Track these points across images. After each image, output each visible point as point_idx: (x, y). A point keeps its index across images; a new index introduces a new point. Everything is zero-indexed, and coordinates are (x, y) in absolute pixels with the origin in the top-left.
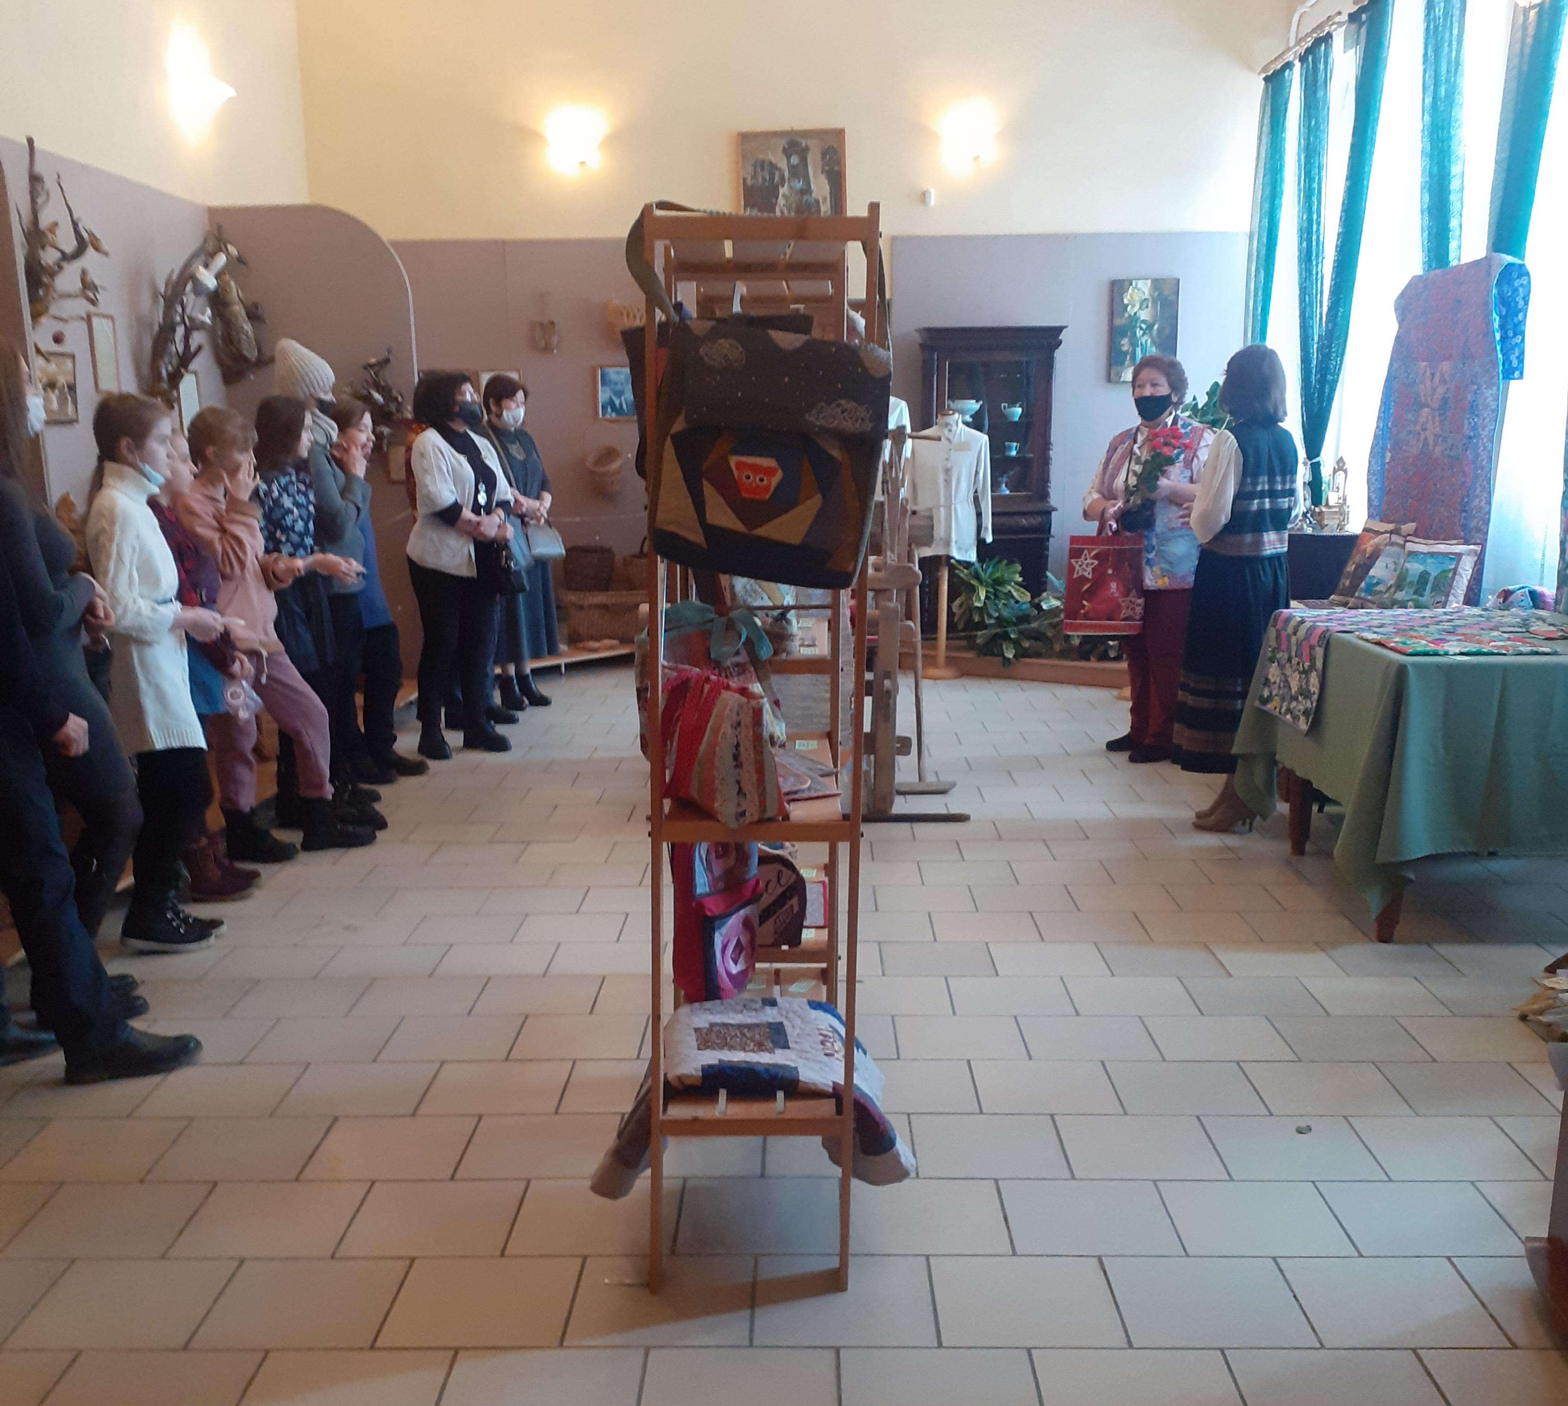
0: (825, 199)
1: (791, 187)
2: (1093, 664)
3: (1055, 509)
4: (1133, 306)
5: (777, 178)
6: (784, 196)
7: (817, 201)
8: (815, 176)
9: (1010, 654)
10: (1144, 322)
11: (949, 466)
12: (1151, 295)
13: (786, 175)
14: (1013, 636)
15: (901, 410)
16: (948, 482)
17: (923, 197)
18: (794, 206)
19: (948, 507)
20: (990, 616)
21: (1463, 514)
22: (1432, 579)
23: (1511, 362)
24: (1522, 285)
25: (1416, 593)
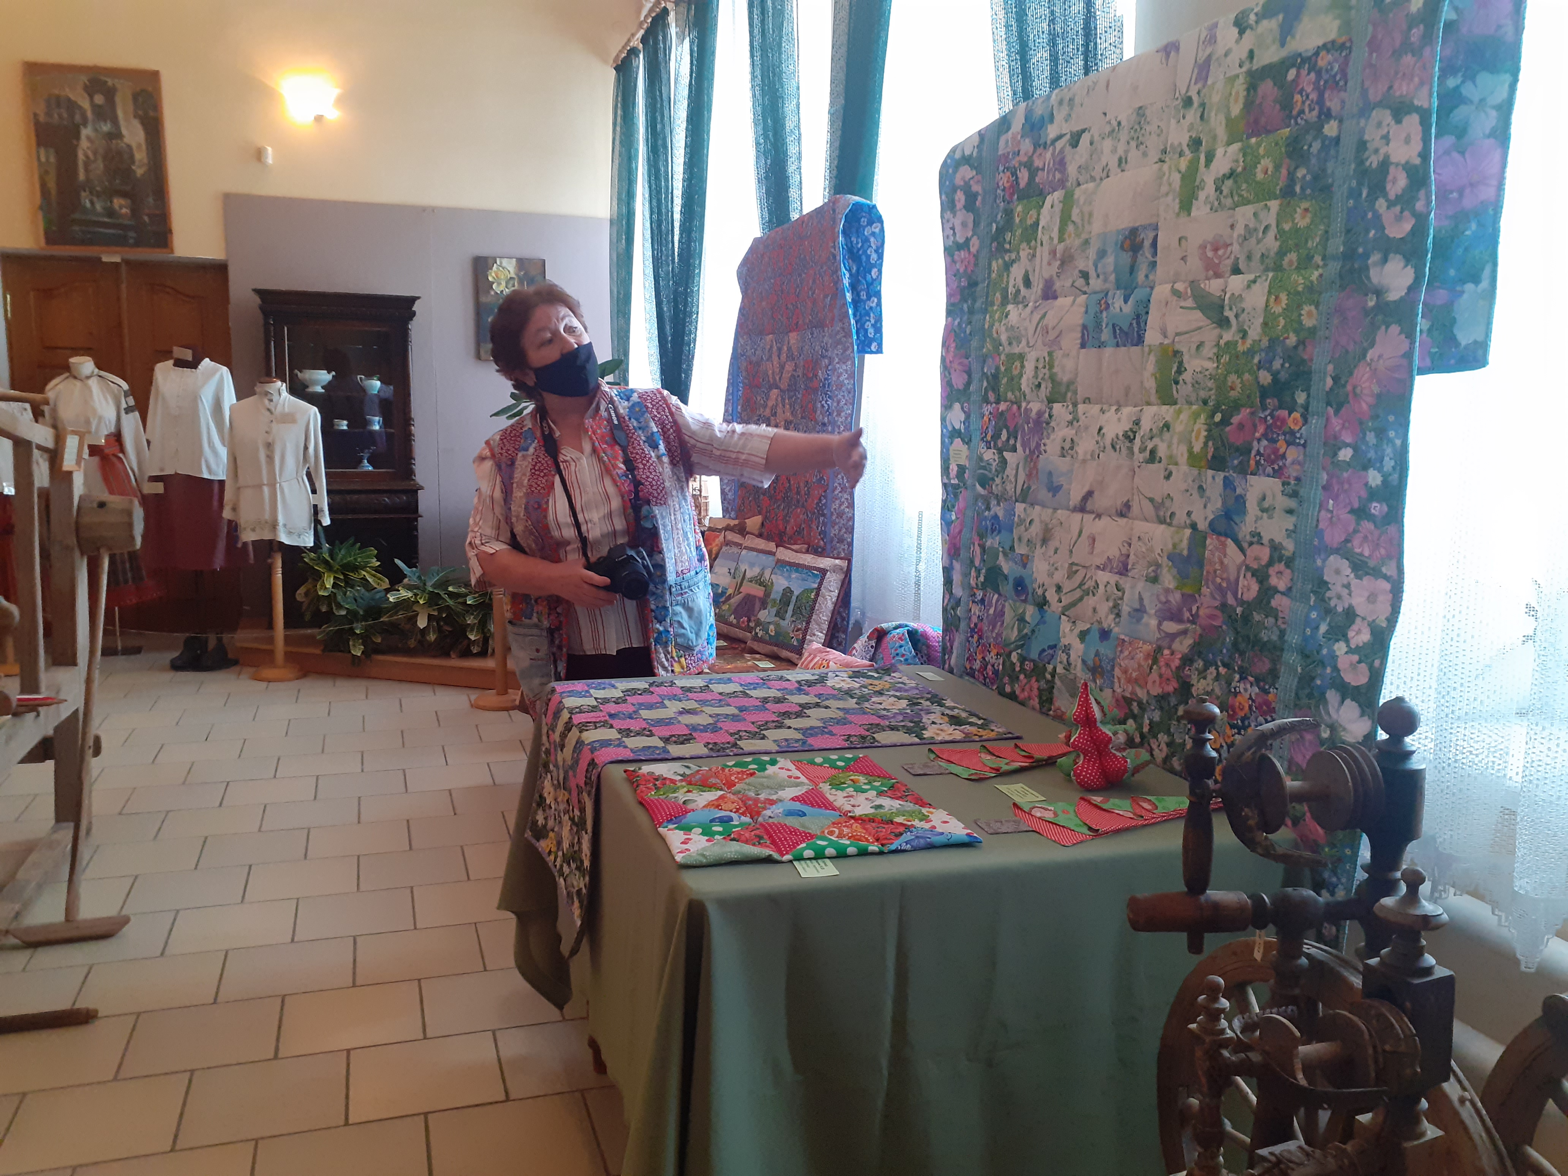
0: (139, 146)
1: (96, 130)
2: (454, 662)
3: (422, 488)
4: (499, 284)
5: (78, 118)
6: (89, 139)
7: (129, 146)
8: (126, 119)
9: (358, 652)
11: (270, 440)
12: (517, 275)
13: (90, 115)
14: (358, 632)
15: (222, 376)
16: (270, 458)
17: (259, 154)
18: (101, 151)
19: (272, 486)
20: (340, 606)
21: (821, 519)
22: (794, 598)
23: (866, 331)
24: (873, 234)
25: (777, 614)
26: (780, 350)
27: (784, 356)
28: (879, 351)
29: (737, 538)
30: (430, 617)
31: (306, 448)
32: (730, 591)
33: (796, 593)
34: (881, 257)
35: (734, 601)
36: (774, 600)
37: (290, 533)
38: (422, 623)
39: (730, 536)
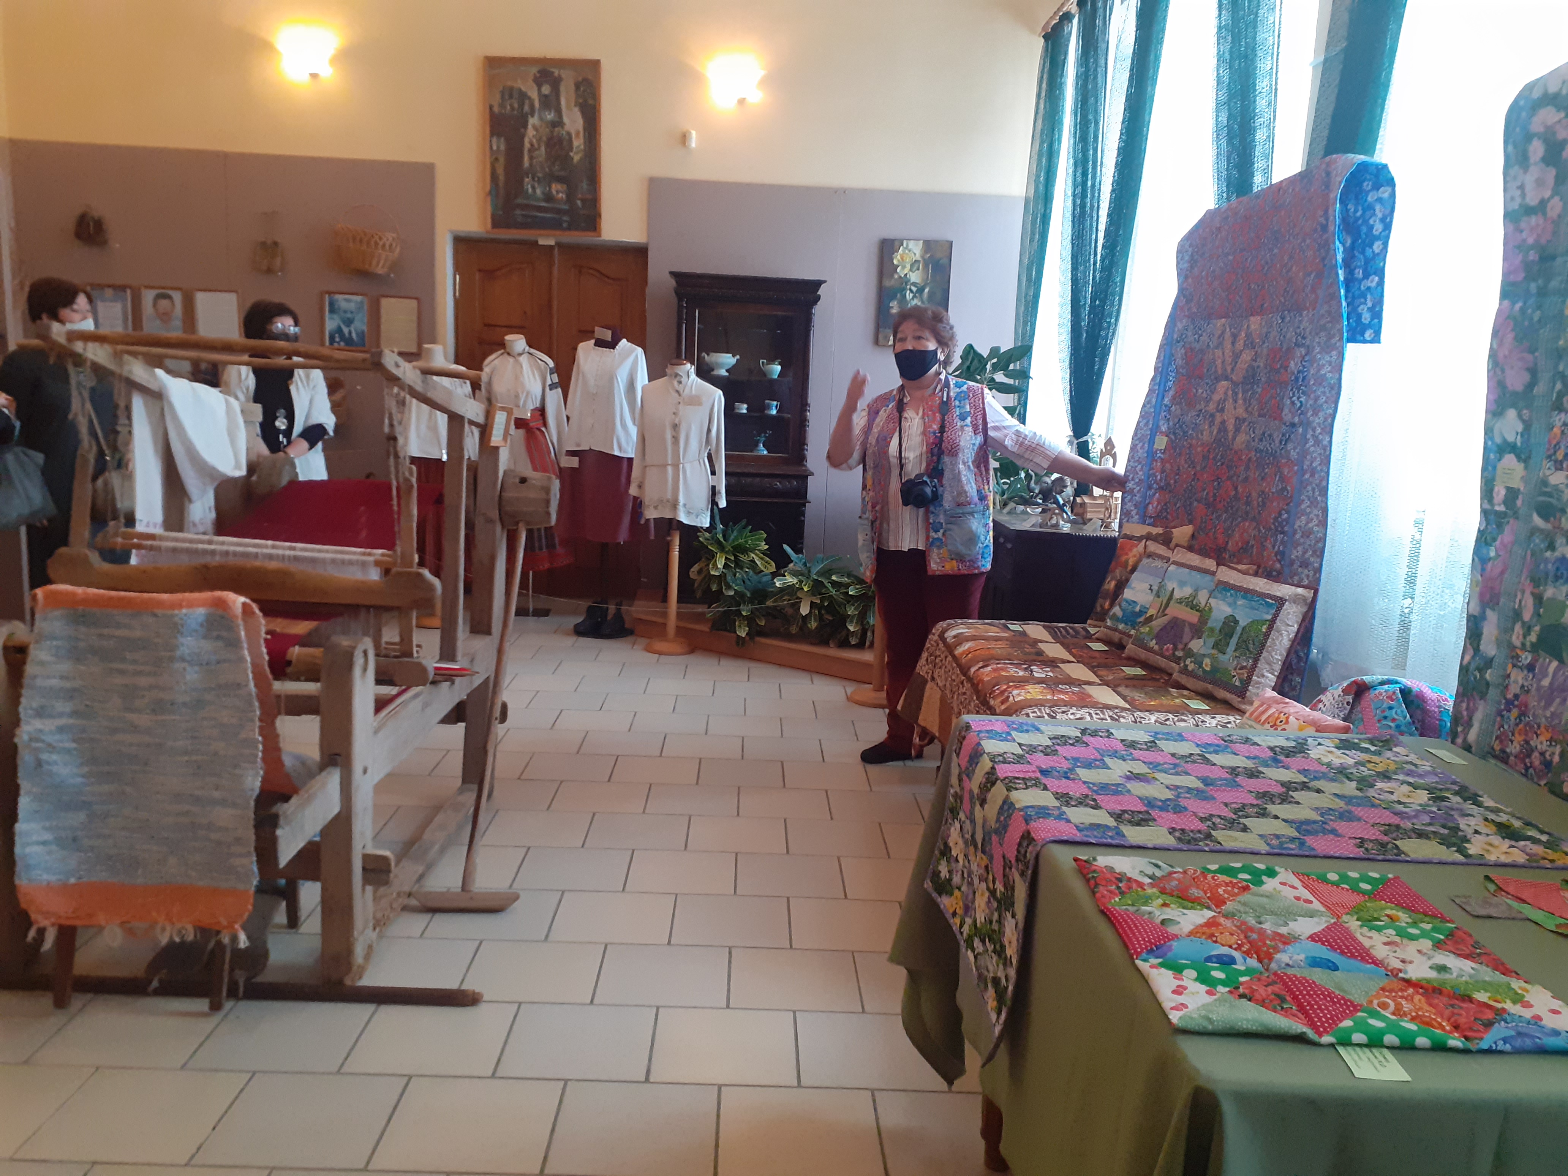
0: (578, 133)
1: (541, 119)
2: (833, 651)
3: (812, 474)
4: (904, 267)
5: (526, 108)
6: (535, 128)
7: (569, 134)
8: (568, 107)
9: (742, 633)
10: (914, 284)
11: (677, 422)
12: (922, 257)
13: (537, 104)
14: (744, 613)
15: (637, 357)
16: (676, 439)
17: (684, 138)
18: (544, 138)
19: (676, 466)
20: (729, 587)
21: (1280, 537)
22: (1239, 629)
23: (1359, 316)
24: (1380, 200)
25: (1215, 646)
26: (1235, 337)
27: (1240, 344)
28: (1376, 339)
29: (1161, 550)
30: (813, 605)
31: (709, 431)
32: (1152, 612)
33: (1242, 623)
34: (1388, 227)
35: (1157, 624)
36: (1212, 630)
37: (689, 513)
38: (804, 610)
39: (1153, 547)
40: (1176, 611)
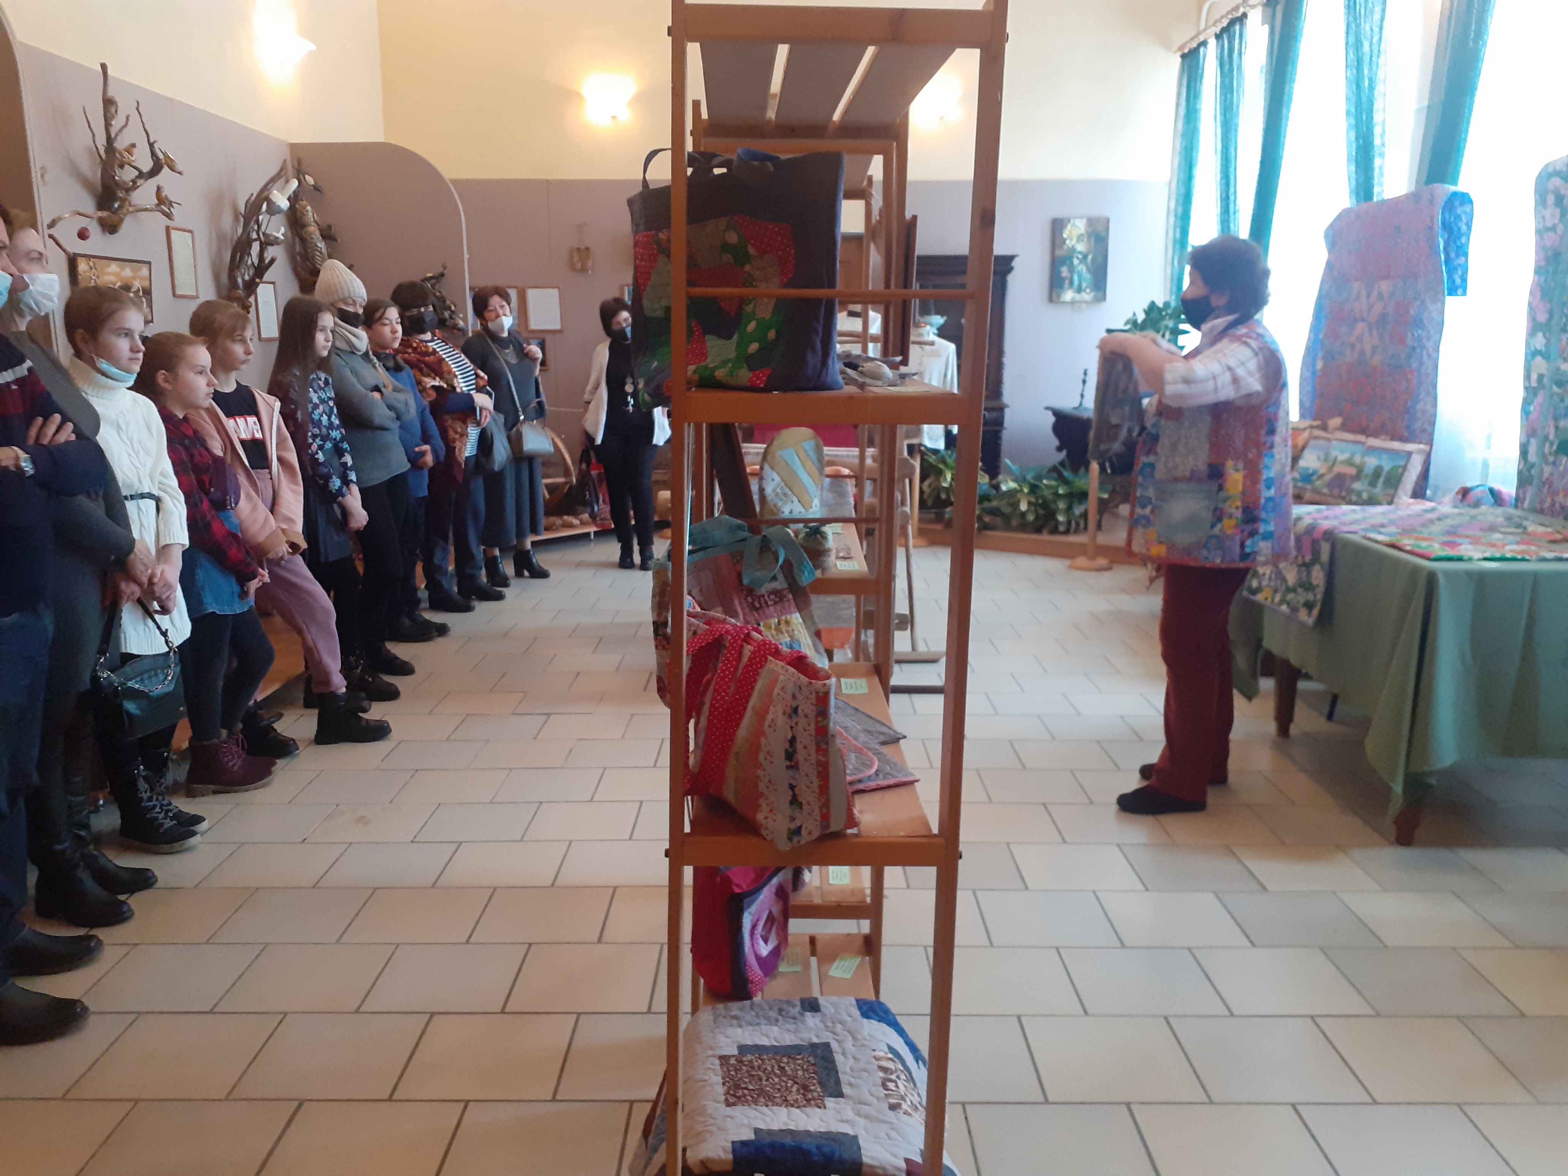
2: (1045, 537)
3: (1007, 406)
4: (1071, 240)
10: (1080, 253)
12: (1087, 232)
21: (1407, 416)
22: (1384, 473)
23: (1454, 281)
24: (1465, 213)
25: (1370, 484)
26: (1369, 293)
28: (1464, 293)
29: (1322, 434)
30: (1030, 503)
32: (1322, 471)
33: (1386, 469)
34: (1469, 227)
35: (1328, 478)
36: (1367, 475)
37: (930, 439)
38: (1023, 507)
39: (1317, 432)
40: (1338, 469)
